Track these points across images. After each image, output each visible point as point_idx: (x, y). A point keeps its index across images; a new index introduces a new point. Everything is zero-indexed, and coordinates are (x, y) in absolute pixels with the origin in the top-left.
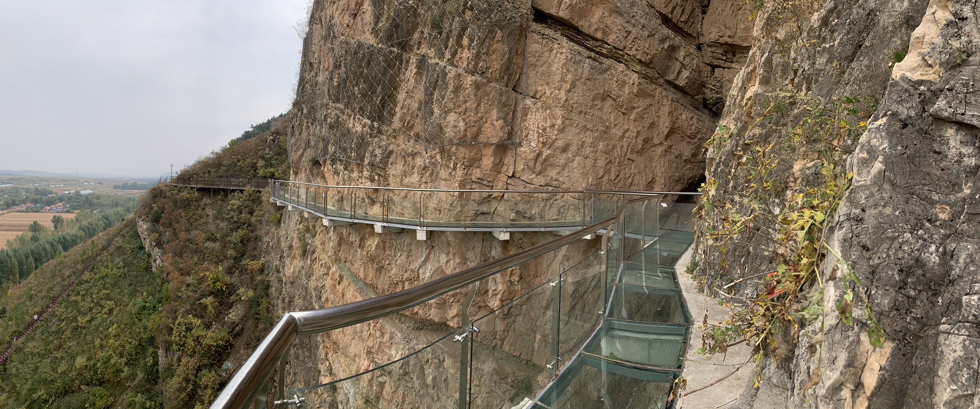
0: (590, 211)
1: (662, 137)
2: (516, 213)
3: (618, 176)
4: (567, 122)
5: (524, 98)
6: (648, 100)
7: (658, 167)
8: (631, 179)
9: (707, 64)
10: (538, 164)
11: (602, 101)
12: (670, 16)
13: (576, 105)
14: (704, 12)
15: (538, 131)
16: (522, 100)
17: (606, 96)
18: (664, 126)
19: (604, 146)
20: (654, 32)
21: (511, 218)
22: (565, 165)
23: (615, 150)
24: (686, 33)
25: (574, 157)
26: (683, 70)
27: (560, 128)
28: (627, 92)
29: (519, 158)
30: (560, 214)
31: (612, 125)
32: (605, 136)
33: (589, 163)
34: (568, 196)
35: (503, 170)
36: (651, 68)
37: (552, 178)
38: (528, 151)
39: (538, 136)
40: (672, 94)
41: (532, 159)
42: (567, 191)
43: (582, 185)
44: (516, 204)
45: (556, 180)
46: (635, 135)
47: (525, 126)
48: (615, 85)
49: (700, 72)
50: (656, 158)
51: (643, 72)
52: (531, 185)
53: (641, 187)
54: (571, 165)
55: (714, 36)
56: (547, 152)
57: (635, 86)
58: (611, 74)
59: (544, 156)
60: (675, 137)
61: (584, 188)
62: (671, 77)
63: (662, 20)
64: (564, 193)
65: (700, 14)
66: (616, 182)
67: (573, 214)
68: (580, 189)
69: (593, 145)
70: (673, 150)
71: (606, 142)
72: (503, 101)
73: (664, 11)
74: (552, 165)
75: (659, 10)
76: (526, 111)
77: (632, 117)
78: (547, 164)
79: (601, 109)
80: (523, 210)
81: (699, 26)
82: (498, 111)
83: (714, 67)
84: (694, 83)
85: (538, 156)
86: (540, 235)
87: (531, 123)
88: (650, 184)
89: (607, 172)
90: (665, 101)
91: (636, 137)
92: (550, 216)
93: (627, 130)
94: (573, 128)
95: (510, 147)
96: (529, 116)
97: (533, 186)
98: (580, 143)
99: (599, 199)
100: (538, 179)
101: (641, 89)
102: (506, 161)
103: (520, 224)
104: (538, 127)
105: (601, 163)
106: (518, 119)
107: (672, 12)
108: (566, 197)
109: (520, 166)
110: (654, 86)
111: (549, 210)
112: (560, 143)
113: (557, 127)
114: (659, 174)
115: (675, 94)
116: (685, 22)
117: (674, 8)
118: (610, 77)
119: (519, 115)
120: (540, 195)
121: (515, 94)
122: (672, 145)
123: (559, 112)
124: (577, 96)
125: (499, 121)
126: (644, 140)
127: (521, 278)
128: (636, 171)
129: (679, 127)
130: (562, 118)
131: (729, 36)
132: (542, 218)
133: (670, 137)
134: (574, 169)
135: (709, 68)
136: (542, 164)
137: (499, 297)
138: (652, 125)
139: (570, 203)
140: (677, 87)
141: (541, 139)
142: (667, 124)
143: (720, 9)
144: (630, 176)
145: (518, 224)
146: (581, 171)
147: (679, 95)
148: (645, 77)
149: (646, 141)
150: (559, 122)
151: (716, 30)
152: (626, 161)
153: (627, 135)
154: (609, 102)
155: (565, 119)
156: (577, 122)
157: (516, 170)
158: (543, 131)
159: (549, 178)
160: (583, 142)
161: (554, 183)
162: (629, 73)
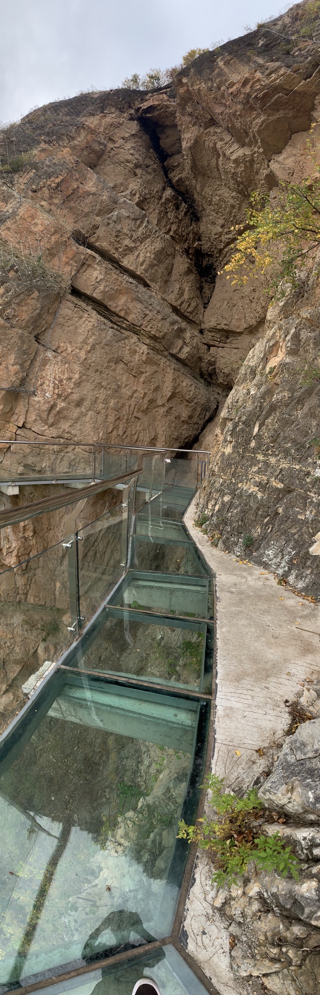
0: (100, 465)
1: (166, 399)
2: (24, 466)
3: (125, 432)
4: (84, 377)
5: (46, 350)
6: (154, 367)
7: (160, 426)
8: (136, 436)
9: (204, 344)
10: (51, 415)
11: (115, 364)
12: (179, 308)
13: (93, 364)
14: (205, 308)
15: (54, 381)
16: (43, 352)
17: (118, 360)
18: (167, 391)
19: (114, 404)
20: (166, 317)
21: (19, 472)
22: (78, 419)
23: (124, 409)
24: (191, 320)
25: (87, 411)
26: (185, 346)
27: (77, 382)
28: (137, 359)
29: (31, 409)
30: (71, 467)
31: (123, 385)
32: (116, 394)
33: (101, 418)
34: (78, 449)
35: (12, 420)
36: (158, 342)
37: (64, 431)
38: (42, 401)
39: (53, 387)
40: (174, 364)
41: (46, 411)
42: (78, 444)
43: (93, 438)
44: (24, 456)
45: (68, 432)
46: (142, 396)
47: (42, 375)
48: (127, 352)
49: (198, 349)
50: (159, 417)
51: (152, 345)
52: (42, 437)
53: (146, 444)
54: (84, 419)
55: (213, 324)
56: (61, 405)
57: (144, 355)
58: (125, 344)
59: (58, 409)
60: (176, 400)
61: (94, 441)
62: (174, 351)
63: (173, 309)
64: (75, 445)
65: (202, 309)
66: (124, 437)
67: (83, 467)
68: (91, 442)
69: (106, 402)
70: (173, 411)
71: (116, 400)
72: (24, 348)
73: (175, 304)
74: (65, 418)
75: (170, 302)
76: (45, 362)
77: (141, 380)
78: (61, 416)
79: (114, 370)
80: (32, 463)
81: (201, 316)
82: (16, 357)
83: (209, 346)
84: (193, 357)
85: (53, 407)
86: (52, 488)
87: (49, 374)
88: (153, 441)
89: (116, 428)
90: (168, 370)
91: (143, 398)
92: (61, 469)
93: (136, 391)
94: (89, 384)
95: (22, 394)
96: (47, 367)
97: (44, 438)
98: (94, 398)
99: (109, 453)
100: (50, 430)
101: (149, 358)
102: (17, 411)
103: (29, 478)
104: (55, 378)
105: (111, 419)
106: (35, 367)
107: (180, 305)
108: (77, 450)
109: (32, 417)
110: (160, 357)
111: (60, 462)
112: (75, 397)
113: (73, 380)
114: (161, 432)
115: (177, 364)
116: (191, 313)
117: (182, 303)
118: (123, 345)
119: (37, 364)
120: (51, 447)
121: (37, 345)
122: (172, 407)
123: (77, 368)
124: (94, 357)
125: (15, 367)
126: (149, 401)
127: (35, 532)
128: (141, 428)
129: (179, 392)
130: (80, 374)
131: (225, 325)
132: (52, 471)
133: (171, 400)
134: (87, 422)
135: (206, 347)
136: (55, 416)
137: (15, 553)
138: (157, 389)
139: (81, 456)
140: (178, 360)
141: (56, 391)
142: (169, 389)
143: (218, 306)
144: (136, 433)
145: (27, 478)
146: (93, 425)
147: (180, 366)
148: (153, 349)
149: (151, 401)
150: (77, 376)
151: (215, 320)
152: (133, 418)
153: (135, 395)
154: (121, 365)
155: (82, 374)
156: (93, 378)
157: (28, 420)
158: (59, 382)
159: (61, 430)
160: (97, 398)
161: (66, 435)
162: (140, 344)
